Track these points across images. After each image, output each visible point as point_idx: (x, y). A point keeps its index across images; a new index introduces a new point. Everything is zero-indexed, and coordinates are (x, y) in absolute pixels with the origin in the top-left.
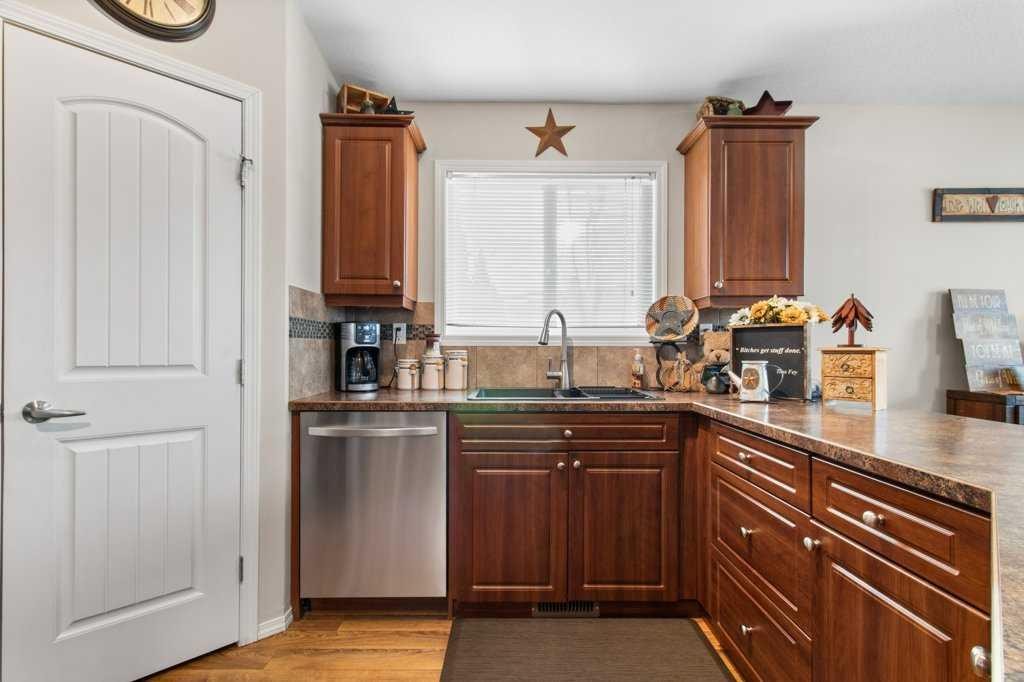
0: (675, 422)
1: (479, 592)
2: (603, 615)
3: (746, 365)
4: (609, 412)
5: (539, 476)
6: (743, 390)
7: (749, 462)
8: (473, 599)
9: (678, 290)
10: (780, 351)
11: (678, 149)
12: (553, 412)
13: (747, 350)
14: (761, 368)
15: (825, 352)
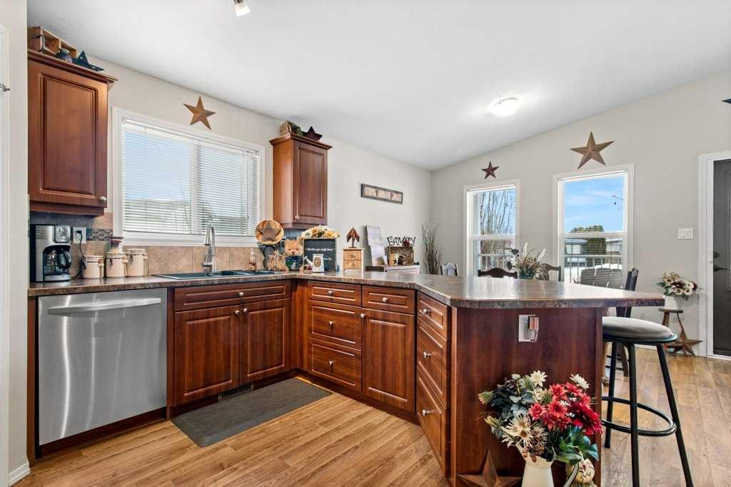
0: (289, 284)
1: (189, 397)
2: (255, 389)
3: (315, 256)
4: (261, 281)
5: (224, 320)
6: (314, 267)
7: (332, 295)
8: (185, 401)
9: (271, 218)
10: (325, 250)
11: (270, 141)
12: (233, 283)
13: (310, 250)
14: (321, 257)
15: (345, 250)
